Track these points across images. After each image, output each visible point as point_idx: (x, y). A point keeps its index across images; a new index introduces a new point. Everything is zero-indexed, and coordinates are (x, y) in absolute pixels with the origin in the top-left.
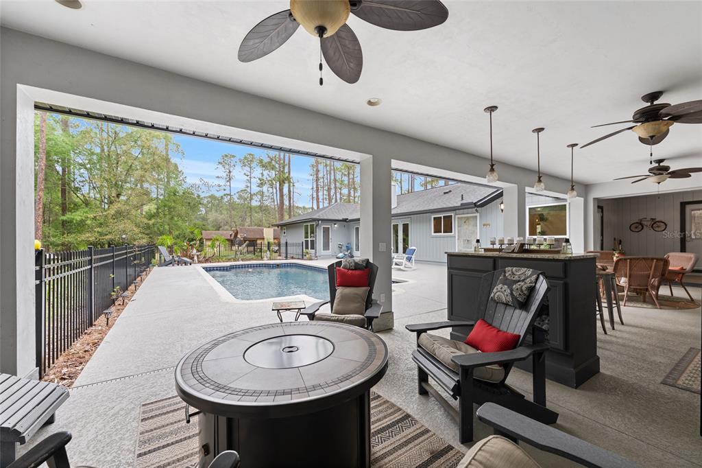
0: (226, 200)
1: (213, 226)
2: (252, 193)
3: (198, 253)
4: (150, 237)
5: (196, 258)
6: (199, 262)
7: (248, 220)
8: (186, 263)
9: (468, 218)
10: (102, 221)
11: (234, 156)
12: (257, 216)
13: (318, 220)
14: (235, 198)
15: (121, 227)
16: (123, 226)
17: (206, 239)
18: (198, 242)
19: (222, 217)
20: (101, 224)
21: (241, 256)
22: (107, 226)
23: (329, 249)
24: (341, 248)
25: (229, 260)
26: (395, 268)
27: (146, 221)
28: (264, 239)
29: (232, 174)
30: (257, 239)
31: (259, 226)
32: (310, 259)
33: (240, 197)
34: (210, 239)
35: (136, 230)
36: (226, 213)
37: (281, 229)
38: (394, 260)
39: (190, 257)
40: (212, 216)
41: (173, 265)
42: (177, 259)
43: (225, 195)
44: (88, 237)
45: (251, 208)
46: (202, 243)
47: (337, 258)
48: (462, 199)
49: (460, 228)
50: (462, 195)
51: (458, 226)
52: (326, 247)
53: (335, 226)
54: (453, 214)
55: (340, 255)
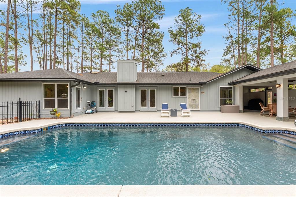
9: (194, 89)
23: (80, 107)
24: (89, 105)
47: (86, 114)
48: (190, 80)
49: (190, 94)
50: (190, 78)
51: (189, 93)
52: (78, 105)
53: (85, 87)
54: (186, 87)
55: (90, 111)
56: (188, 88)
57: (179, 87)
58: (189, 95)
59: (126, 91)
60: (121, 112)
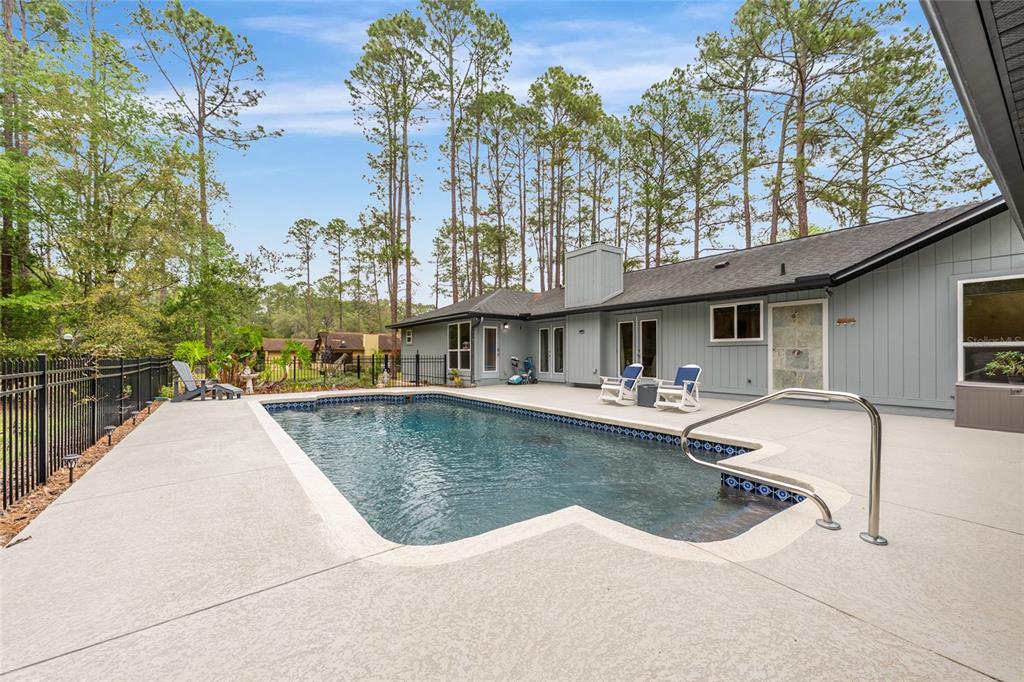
0: (300, 292)
1: (281, 332)
2: (343, 281)
3: (254, 375)
4: (167, 346)
5: (250, 384)
6: (257, 391)
7: (336, 322)
8: (229, 395)
9: (798, 309)
10: (77, 315)
11: (314, 224)
12: (351, 316)
13: (479, 315)
14: (316, 289)
15: (111, 327)
16: (115, 325)
17: (269, 352)
18: (255, 354)
19: (296, 316)
20: (74, 321)
21: (335, 379)
22: (86, 325)
23: (494, 369)
24: (516, 365)
25: (313, 388)
26: (660, 407)
27: (161, 317)
28: (363, 351)
29: (311, 251)
30: (353, 351)
31: (354, 331)
32: (461, 386)
33: (323, 288)
34: (277, 352)
35: (141, 333)
36: (300, 311)
37: (403, 334)
38: (659, 390)
39: (238, 381)
40: (280, 316)
41: (203, 400)
42: (209, 386)
43: (298, 284)
44: (48, 345)
45: (340, 303)
46: (263, 358)
47: (509, 384)
48: (783, 272)
49: (778, 329)
50: (783, 265)
51: (774, 325)
52: (490, 364)
53: (506, 327)
54: (761, 302)
55: (515, 378)
56: (771, 306)
57: (735, 305)
58: (774, 336)
59: (582, 329)
60: (577, 385)
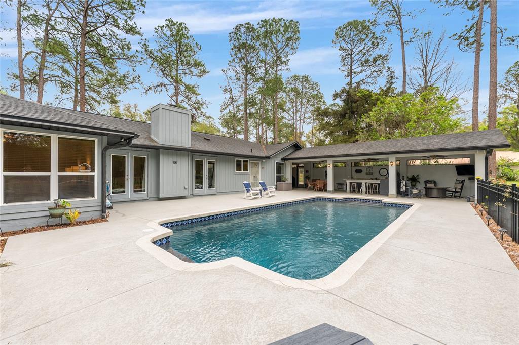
48: (252, 151)
51: (251, 168)
54: (249, 160)
57: (242, 160)
58: (251, 171)
59: (175, 161)
